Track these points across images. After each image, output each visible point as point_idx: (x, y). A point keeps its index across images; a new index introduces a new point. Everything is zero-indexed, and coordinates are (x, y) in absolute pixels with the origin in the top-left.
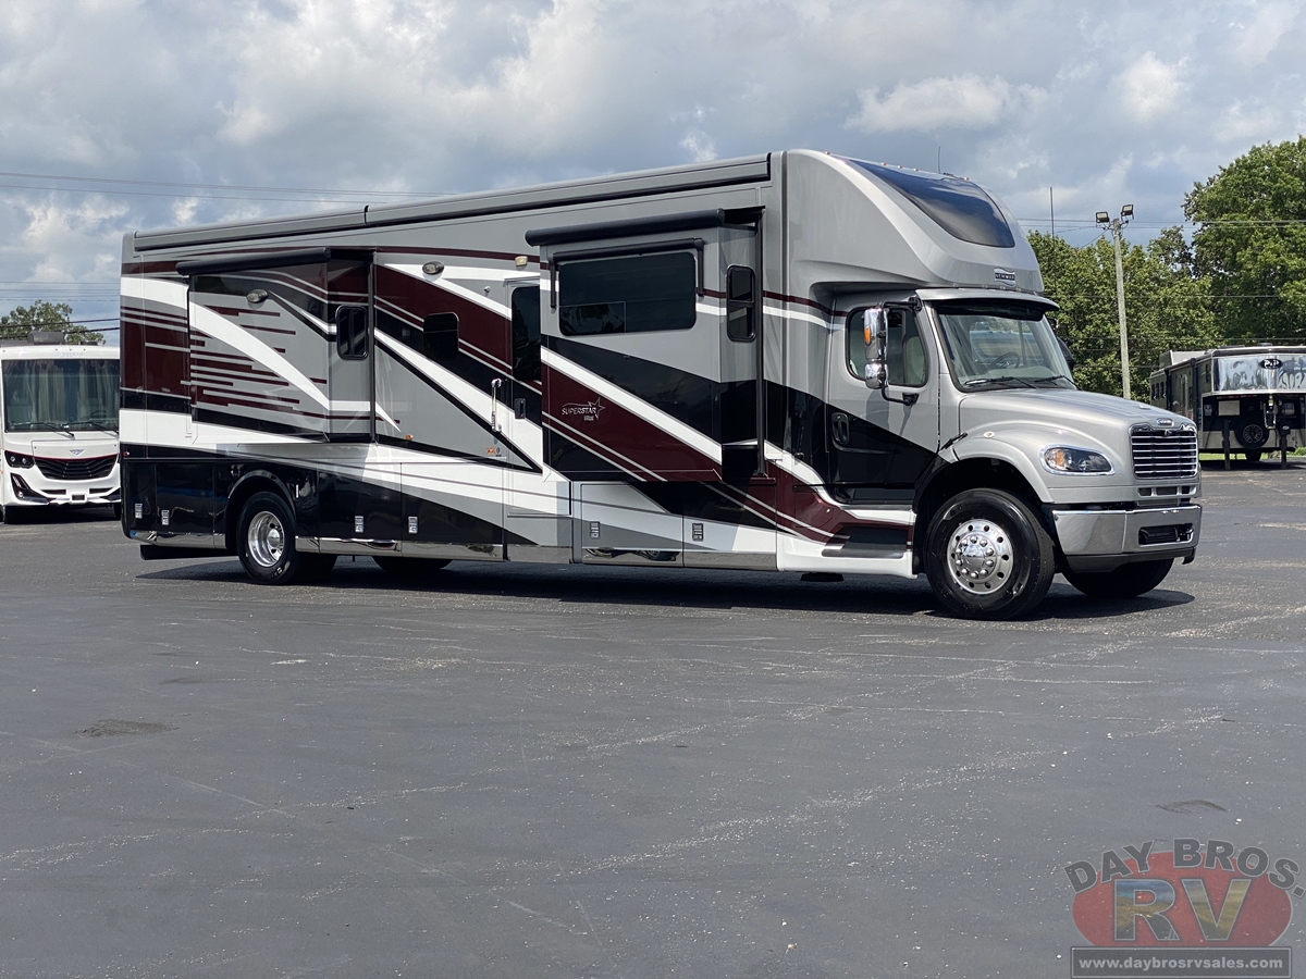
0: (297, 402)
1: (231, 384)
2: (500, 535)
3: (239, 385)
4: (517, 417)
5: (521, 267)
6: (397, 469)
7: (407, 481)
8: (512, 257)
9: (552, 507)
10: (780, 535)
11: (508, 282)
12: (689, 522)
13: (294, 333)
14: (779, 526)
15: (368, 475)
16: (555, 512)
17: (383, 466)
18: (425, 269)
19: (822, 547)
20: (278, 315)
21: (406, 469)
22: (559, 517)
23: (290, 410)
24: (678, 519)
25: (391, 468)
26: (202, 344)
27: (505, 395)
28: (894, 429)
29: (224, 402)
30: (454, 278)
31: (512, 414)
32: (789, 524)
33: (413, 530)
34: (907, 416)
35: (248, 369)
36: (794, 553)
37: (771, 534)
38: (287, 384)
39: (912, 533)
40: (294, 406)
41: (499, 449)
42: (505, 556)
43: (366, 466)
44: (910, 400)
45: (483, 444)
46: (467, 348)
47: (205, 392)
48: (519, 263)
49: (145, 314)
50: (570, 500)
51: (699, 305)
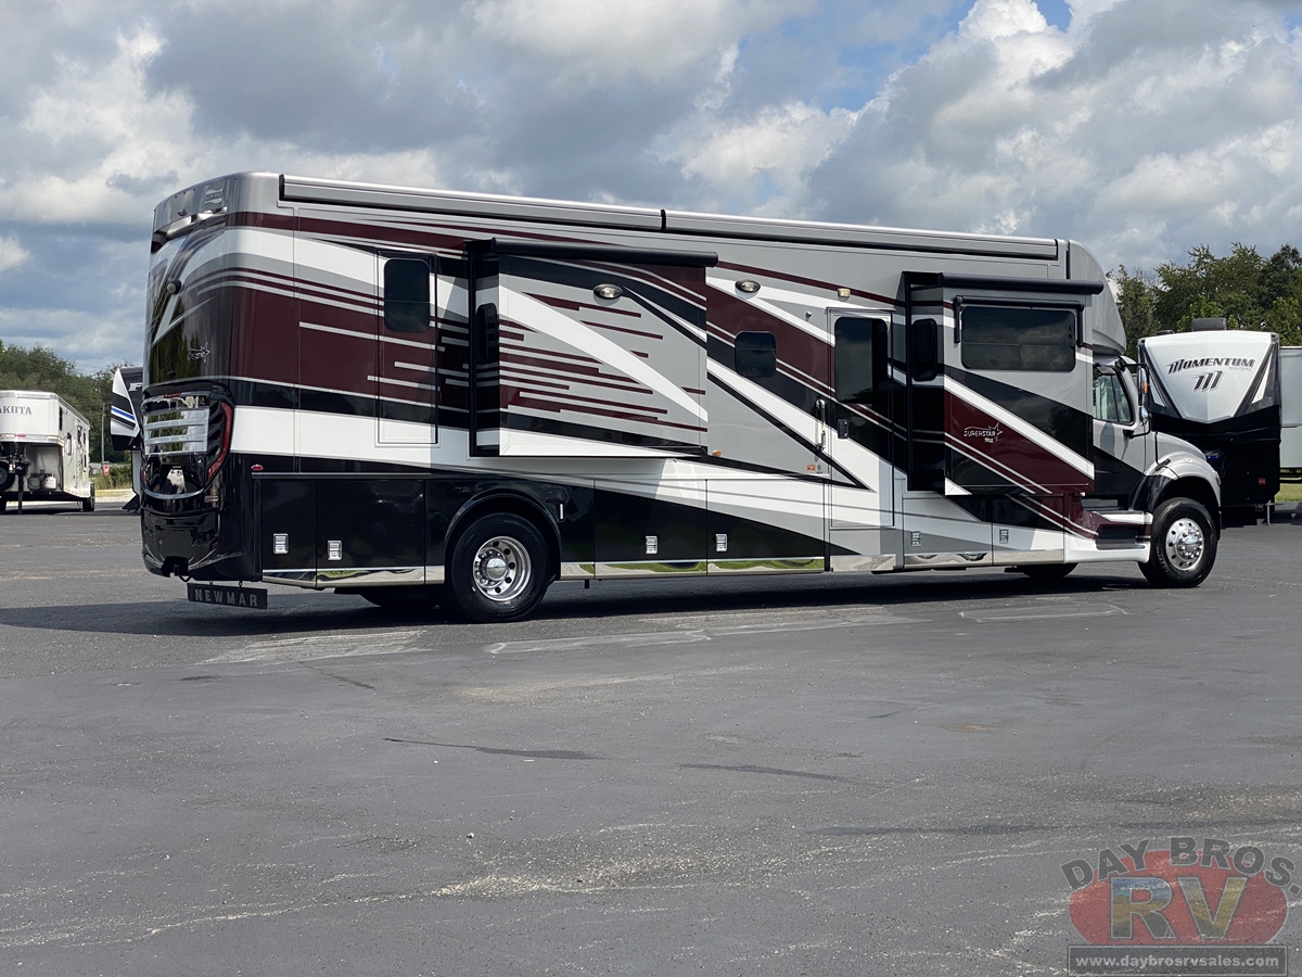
0: (665, 412)
1: (567, 387)
2: (826, 549)
3: (576, 389)
4: (839, 437)
5: (844, 299)
6: (702, 485)
7: (712, 498)
8: (835, 288)
9: (875, 520)
10: (1066, 535)
11: (829, 310)
12: (997, 528)
13: (661, 337)
14: (1067, 529)
15: (663, 493)
16: (878, 524)
17: (681, 483)
18: (739, 286)
19: (1094, 543)
20: (639, 315)
21: (711, 486)
22: (882, 529)
23: (654, 421)
24: (987, 526)
25: (695, 485)
26: (521, 337)
27: (830, 416)
28: (1118, 456)
29: (556, 407)
30: (769, 298)
31: (835, 434)
32: (1071, 527)
33: (721, 548)
34: (1126, 447)
35: (595, 372)
36: (1077, 549)
37: (1059, 535)
38: (651, 392)
39: (1149, 530)
40: (661, 417)
41: (819, 467)
42: (827, 568)
43: (661, 483)
44: (1127, 434)
45: (803, 460)
46: (784, 368)
47: (522, 394)
48: (842, 294)
49: (297, 284)
50: (893, 512)
51: (1077, 354)
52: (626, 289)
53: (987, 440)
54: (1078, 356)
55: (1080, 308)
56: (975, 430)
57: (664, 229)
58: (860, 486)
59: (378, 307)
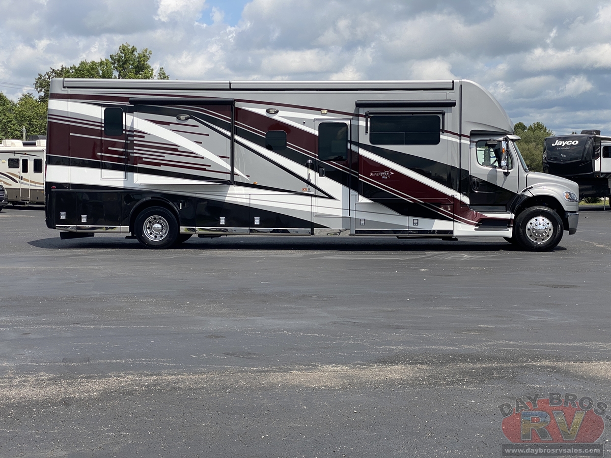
0: (210, 166)
1: (164, 157)
2: (312, 225)
3: (167, 157)
4: (320, 176)
5: (325, 114)
6: (248, 196)
7: (252, 202)
8: (319, 110)
9: (340, 213)
10: (455, 223)
11: (316, 120)
12: (411, 218)
13: (208, 135)
14: (455, 220)
15: (228, 199)
16: (341, 215)
17: (236, 195)
18: (268, 111)
19: (474, 227)
20: (198, 126)
21: (252, 197)
22: (343, 217)
23: (204, 170)
24: (406, 218)
25: (244, 196)
26: (143, 137)
27: (314, 167)
28: (499, 184)
29: (159, 164)
30: (283, 116)
31: (317, 174)
32: (460, 219)
33: (257, 223)
34: (505, 180)
35: (176, 150)
36: (462, 229)
37: (451, 223)
38: (203, 158)
39: (512, 222)
40: (207, 168)
41: (309, 189)
42: (312, 234)
43: (227, 195)
44: (506, 174)
45: (301, 186)
46: (291, 146)
47: (144, 159)
48: (323, 112)
49: (70, 119)
50: (350, 210)
51: (441, 136)
52: (192, 116)
53: (383, 177)
54: (442, 137)
55: (443, 114)
56: (377, 173)
57: (230, 89)
58: (330, 197)
59: (102, 127)
